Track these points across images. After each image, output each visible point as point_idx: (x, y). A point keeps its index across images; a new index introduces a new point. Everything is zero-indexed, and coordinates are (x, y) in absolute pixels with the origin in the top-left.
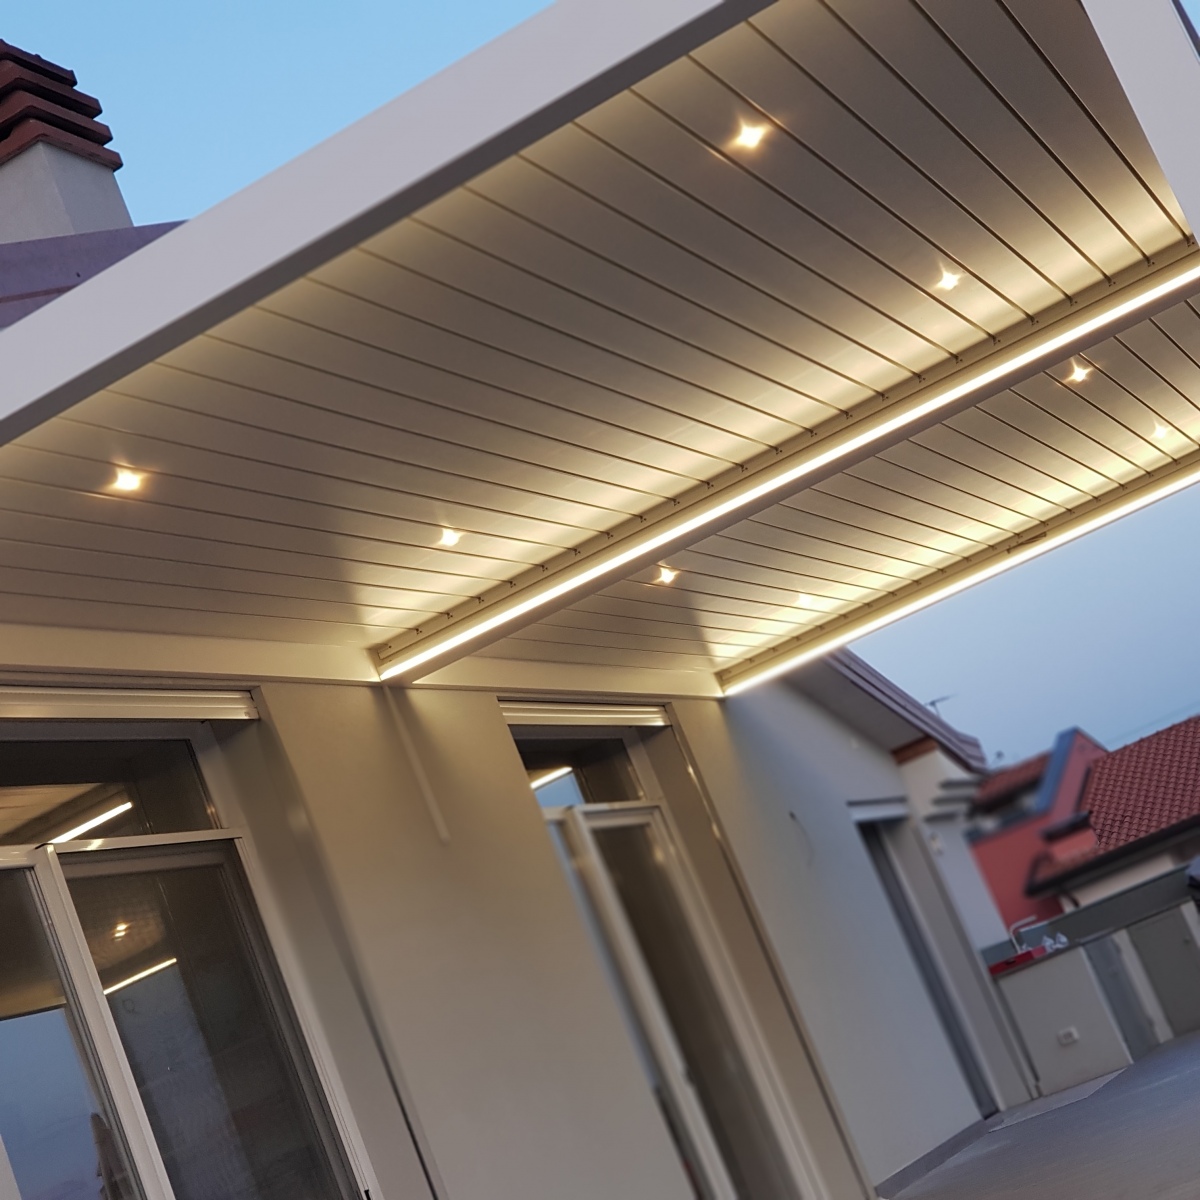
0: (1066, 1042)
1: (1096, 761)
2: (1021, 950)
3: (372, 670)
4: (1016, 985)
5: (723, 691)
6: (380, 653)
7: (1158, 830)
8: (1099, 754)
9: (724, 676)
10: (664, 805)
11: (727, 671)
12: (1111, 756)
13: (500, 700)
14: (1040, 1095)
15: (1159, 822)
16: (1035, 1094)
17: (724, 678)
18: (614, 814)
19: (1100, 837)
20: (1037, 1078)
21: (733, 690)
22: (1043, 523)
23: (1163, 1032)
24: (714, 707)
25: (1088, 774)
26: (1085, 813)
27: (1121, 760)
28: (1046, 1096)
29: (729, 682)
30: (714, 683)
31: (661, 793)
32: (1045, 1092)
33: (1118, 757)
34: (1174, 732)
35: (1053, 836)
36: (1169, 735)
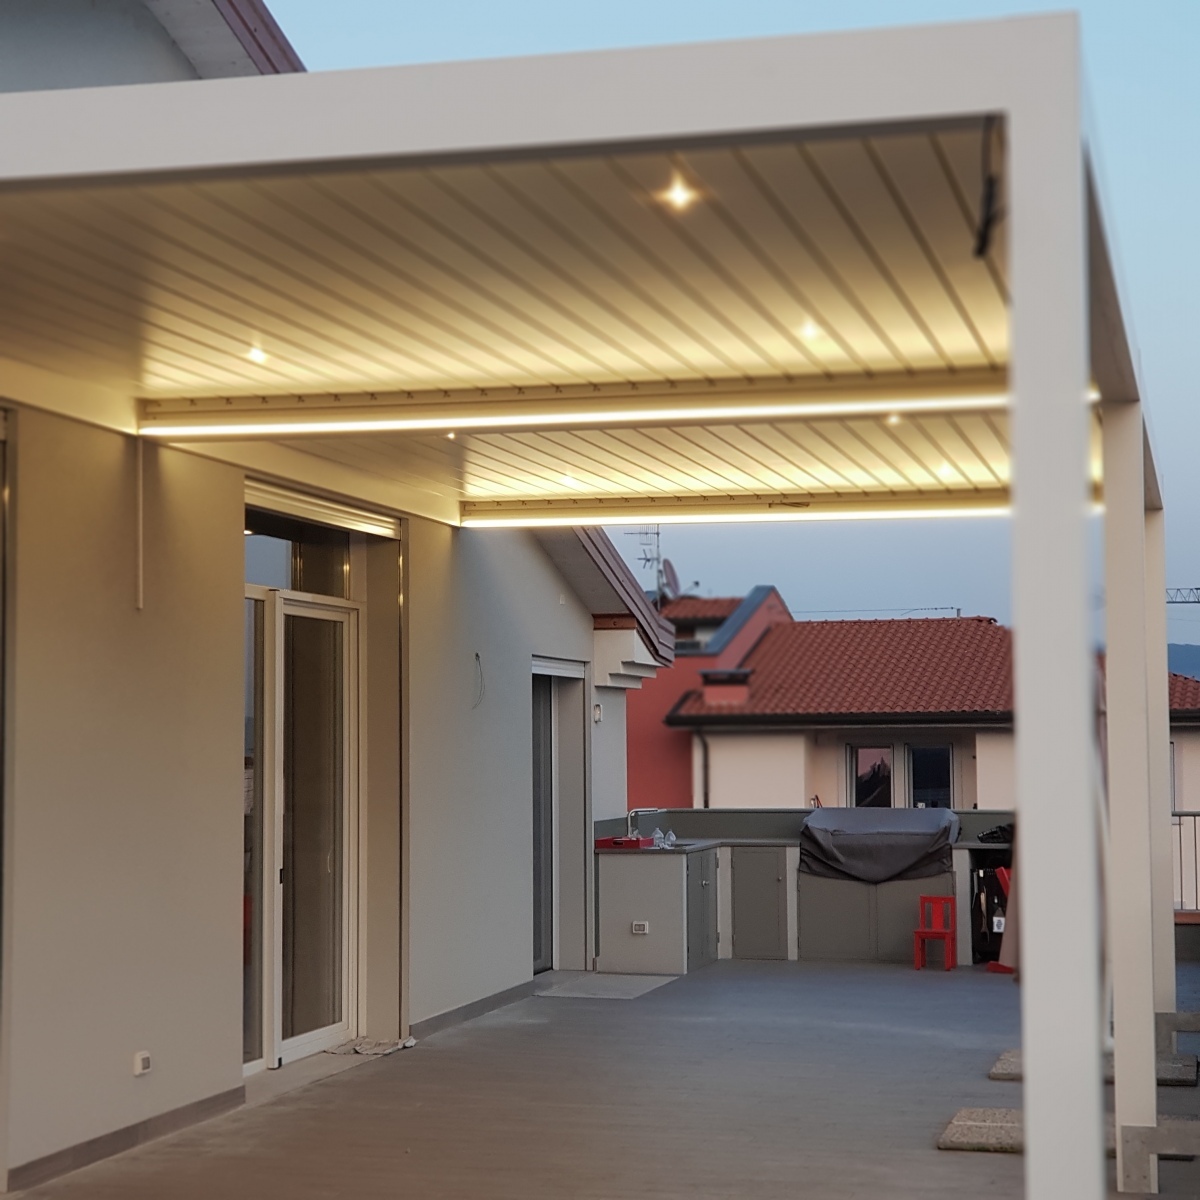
0: (637, 932)
1: (778, 625)
2: (632, 836)
3: (133, 421)
4: (614, 865)
5: (461, 521)
6: (148, 408)
7: (805, 712)
8: (783, 619)
9: (467, 507)
10: (363, 610)
11: (474, 504)
12: (794, 625)
13: (248, 477)
14: (594, 969)
15: (809, 705)
16: (590, 967)
17: (467, 508)
18: (313, 605)
19: (752, 696)
20: (597, 954)
21: (471, 523)
22: (811, 495)
23: (724, 950)
24: (448, 532)
25: (767, 633)
26: (746, 669)
27: (800, 633)
28: (599, 973)
29: (470, 515)
30: (456, 510)
31: (365, 598)
32: (599, 968)
33: (799, 628)
34: (856, 627)
35: (710, 680)
36: (852, 627)
